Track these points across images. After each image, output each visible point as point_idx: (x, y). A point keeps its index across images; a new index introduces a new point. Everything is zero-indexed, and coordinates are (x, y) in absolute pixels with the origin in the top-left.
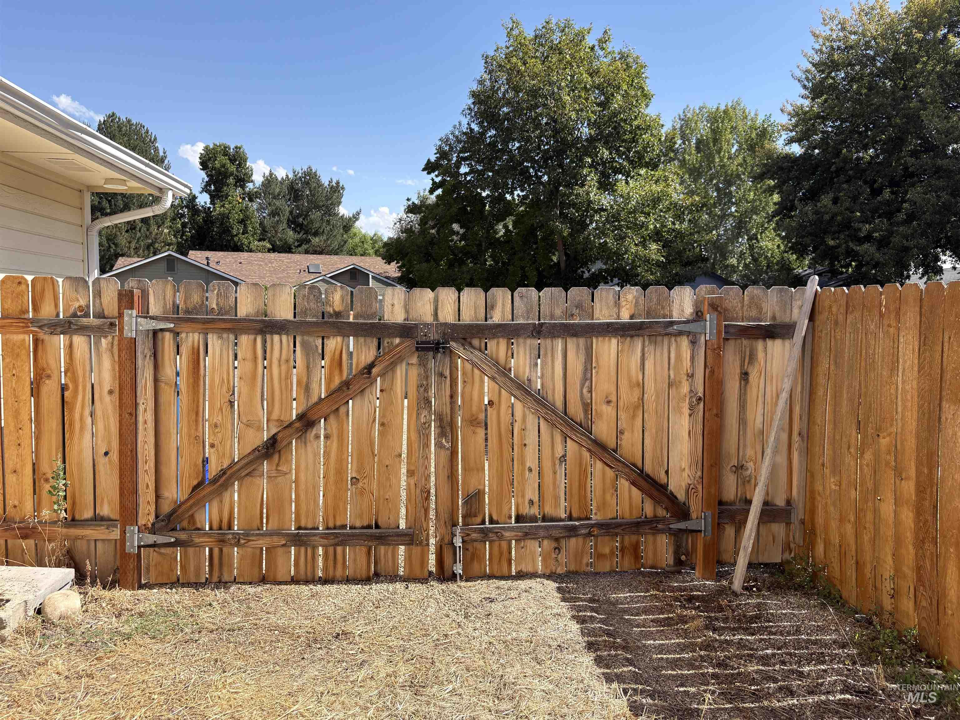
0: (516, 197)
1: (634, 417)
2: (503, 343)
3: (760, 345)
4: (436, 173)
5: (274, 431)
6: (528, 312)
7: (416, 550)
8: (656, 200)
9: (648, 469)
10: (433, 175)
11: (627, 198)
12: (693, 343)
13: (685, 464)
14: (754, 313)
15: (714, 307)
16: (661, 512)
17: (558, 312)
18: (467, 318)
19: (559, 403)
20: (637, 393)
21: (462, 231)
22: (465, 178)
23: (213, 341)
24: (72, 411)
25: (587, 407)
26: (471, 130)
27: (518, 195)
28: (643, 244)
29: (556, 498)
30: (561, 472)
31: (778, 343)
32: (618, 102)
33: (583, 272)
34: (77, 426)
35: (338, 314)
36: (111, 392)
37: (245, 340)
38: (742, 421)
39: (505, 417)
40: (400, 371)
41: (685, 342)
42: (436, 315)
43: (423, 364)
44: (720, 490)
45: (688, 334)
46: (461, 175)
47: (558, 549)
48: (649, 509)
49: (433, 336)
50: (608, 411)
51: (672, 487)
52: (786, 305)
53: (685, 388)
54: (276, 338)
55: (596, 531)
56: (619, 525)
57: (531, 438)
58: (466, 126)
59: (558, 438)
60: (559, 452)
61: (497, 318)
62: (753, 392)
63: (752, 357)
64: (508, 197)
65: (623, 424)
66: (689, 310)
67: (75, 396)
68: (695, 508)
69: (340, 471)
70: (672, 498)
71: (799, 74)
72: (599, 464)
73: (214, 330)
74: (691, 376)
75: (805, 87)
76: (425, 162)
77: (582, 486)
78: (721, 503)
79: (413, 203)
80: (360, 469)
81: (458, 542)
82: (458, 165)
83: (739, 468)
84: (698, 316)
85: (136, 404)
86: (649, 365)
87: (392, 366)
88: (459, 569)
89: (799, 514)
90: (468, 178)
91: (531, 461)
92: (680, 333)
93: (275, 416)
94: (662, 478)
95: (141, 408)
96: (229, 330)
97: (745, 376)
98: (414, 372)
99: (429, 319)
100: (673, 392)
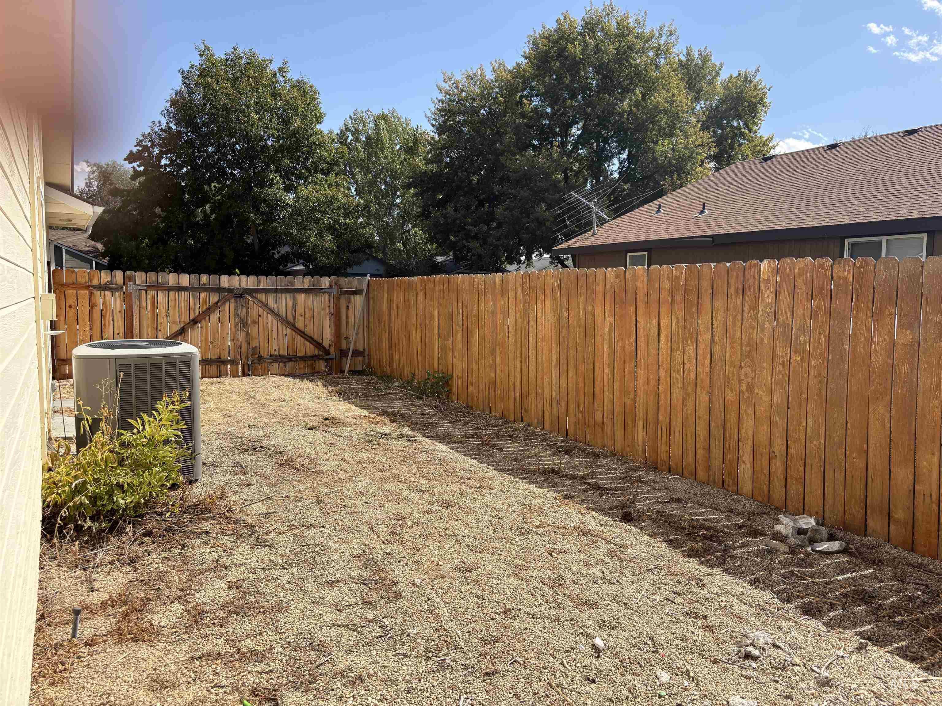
0: (213, 188)
1: (310, 320)
2: (264, 295)
3: (352, 297)
4: (138, 163)
5: (182, 325)
6: (273, 284)
7: (235, 367)
8: (329, 203)
9: (316, 338)
10: (135, 165)
11: (307, 199)
12: (329, 296)
13: (328, 336)
14: (349, 286)
15: (336, 283)
16: (321, 353)
17: (283, 284)
18: (251, 286)
19: (284, 316)
20: (311, 312)
21: (164, 214)
22: (166, 169)
23: (160, 293)
24: (105, 318)
25: (294, 317)
26: (170, 128)
27: (215, 187)
28: (320, 235)
29: (284, 349)
30: (285, 340)
31: (358, 296)
32: (297, 123)
33: (274, 253)
34: (107, 324)
35: (205, 284)
36: (120, 312)
37: (171, 293)
38: (347, 322)
39: (265, 320)
40: (227, 304)
41: (327, 295)
42: (240, 284)
43: (236, 302)
44: (340, 344)
45: (328, 292)
46: (162, 166)
47: (285, 366)
48: (316, 353)
49: (239, 292)
50: (301, 319)
51: (324, 344)
52: (361, 283)
53: (327, 311)
54: (183, 293)
55: (298, 359)
56: (306, 357)
57: (275, 328)
58: (165, 124)
59: (284, 328)
60: (285, 333)
61: (261, 286)
62: (350, 313)
63: (350, 301)
64: (206, 188)
65: (307, 322)
66: (328, 284)
67: (106, 314)
68: (332, 351)
69: (207, 339)
70: (324, 348)
71: (429, 114)
72: (299, 337)
73: (161, 290)
74: (329, 307)
75: (433, 125)
76: (128, 153)
77: (293, 344)
78: (341, 350)
79: (115, 188)
80: (214, 338)
81: (250, 363)
82: (159, 158)
83: (347, 338)
84: (331, 287)
85: (132, 315)
86: (315, 303)
87: (224, 303)
88: (250, 373)
89: (366, 353)
90: (168, 169)
91: (275, 336)
92: (325, 292)
93: (183, 320)
94: (321, 342)
95: (134, 317)
96: (165, 290)
97: (348, 307)
98: (233, 305)
99: (238, 286)
100: (324, 312)
